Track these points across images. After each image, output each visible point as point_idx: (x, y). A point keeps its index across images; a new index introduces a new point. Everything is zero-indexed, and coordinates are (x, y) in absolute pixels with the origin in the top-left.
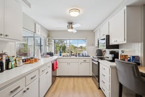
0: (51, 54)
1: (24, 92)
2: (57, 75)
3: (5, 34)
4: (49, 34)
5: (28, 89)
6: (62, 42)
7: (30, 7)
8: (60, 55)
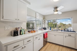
0: (45, 29)
1: (23, 48)
2: (48, 41)
3: (18, 19)
4: (44, 18)
5: (25, 47)
6: (55, 22)
7: (30, 4)
8: (50, 29)
